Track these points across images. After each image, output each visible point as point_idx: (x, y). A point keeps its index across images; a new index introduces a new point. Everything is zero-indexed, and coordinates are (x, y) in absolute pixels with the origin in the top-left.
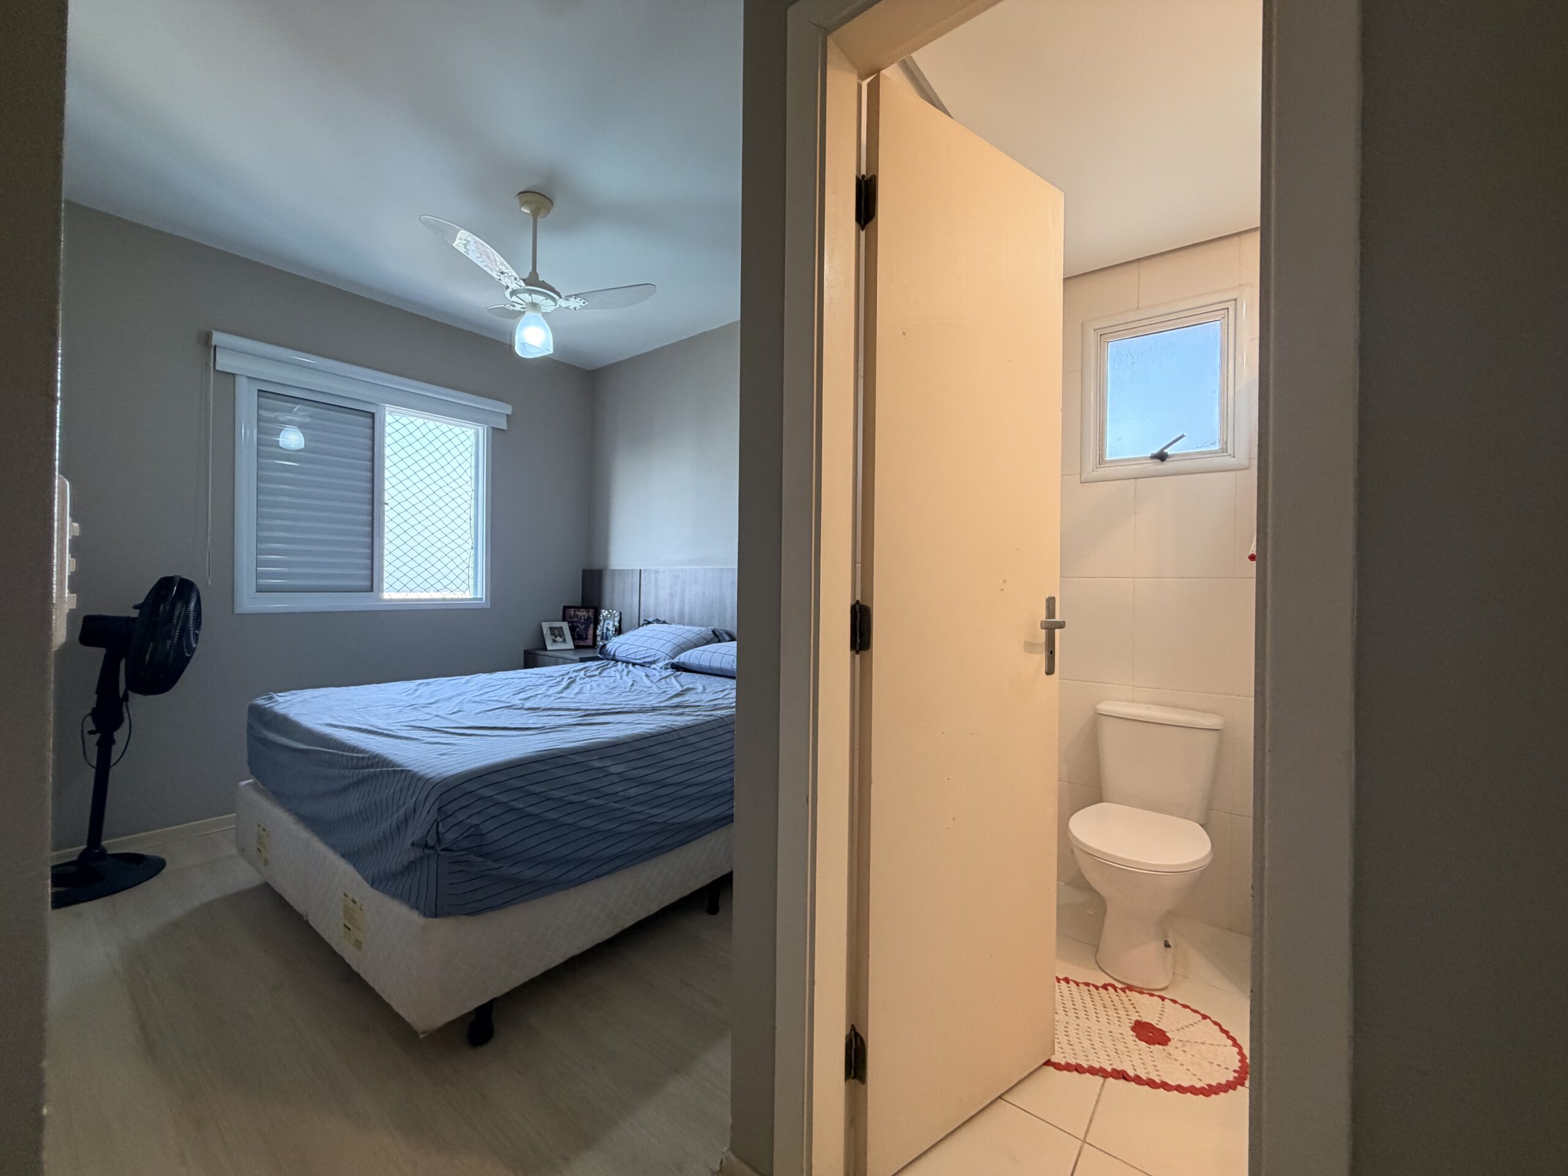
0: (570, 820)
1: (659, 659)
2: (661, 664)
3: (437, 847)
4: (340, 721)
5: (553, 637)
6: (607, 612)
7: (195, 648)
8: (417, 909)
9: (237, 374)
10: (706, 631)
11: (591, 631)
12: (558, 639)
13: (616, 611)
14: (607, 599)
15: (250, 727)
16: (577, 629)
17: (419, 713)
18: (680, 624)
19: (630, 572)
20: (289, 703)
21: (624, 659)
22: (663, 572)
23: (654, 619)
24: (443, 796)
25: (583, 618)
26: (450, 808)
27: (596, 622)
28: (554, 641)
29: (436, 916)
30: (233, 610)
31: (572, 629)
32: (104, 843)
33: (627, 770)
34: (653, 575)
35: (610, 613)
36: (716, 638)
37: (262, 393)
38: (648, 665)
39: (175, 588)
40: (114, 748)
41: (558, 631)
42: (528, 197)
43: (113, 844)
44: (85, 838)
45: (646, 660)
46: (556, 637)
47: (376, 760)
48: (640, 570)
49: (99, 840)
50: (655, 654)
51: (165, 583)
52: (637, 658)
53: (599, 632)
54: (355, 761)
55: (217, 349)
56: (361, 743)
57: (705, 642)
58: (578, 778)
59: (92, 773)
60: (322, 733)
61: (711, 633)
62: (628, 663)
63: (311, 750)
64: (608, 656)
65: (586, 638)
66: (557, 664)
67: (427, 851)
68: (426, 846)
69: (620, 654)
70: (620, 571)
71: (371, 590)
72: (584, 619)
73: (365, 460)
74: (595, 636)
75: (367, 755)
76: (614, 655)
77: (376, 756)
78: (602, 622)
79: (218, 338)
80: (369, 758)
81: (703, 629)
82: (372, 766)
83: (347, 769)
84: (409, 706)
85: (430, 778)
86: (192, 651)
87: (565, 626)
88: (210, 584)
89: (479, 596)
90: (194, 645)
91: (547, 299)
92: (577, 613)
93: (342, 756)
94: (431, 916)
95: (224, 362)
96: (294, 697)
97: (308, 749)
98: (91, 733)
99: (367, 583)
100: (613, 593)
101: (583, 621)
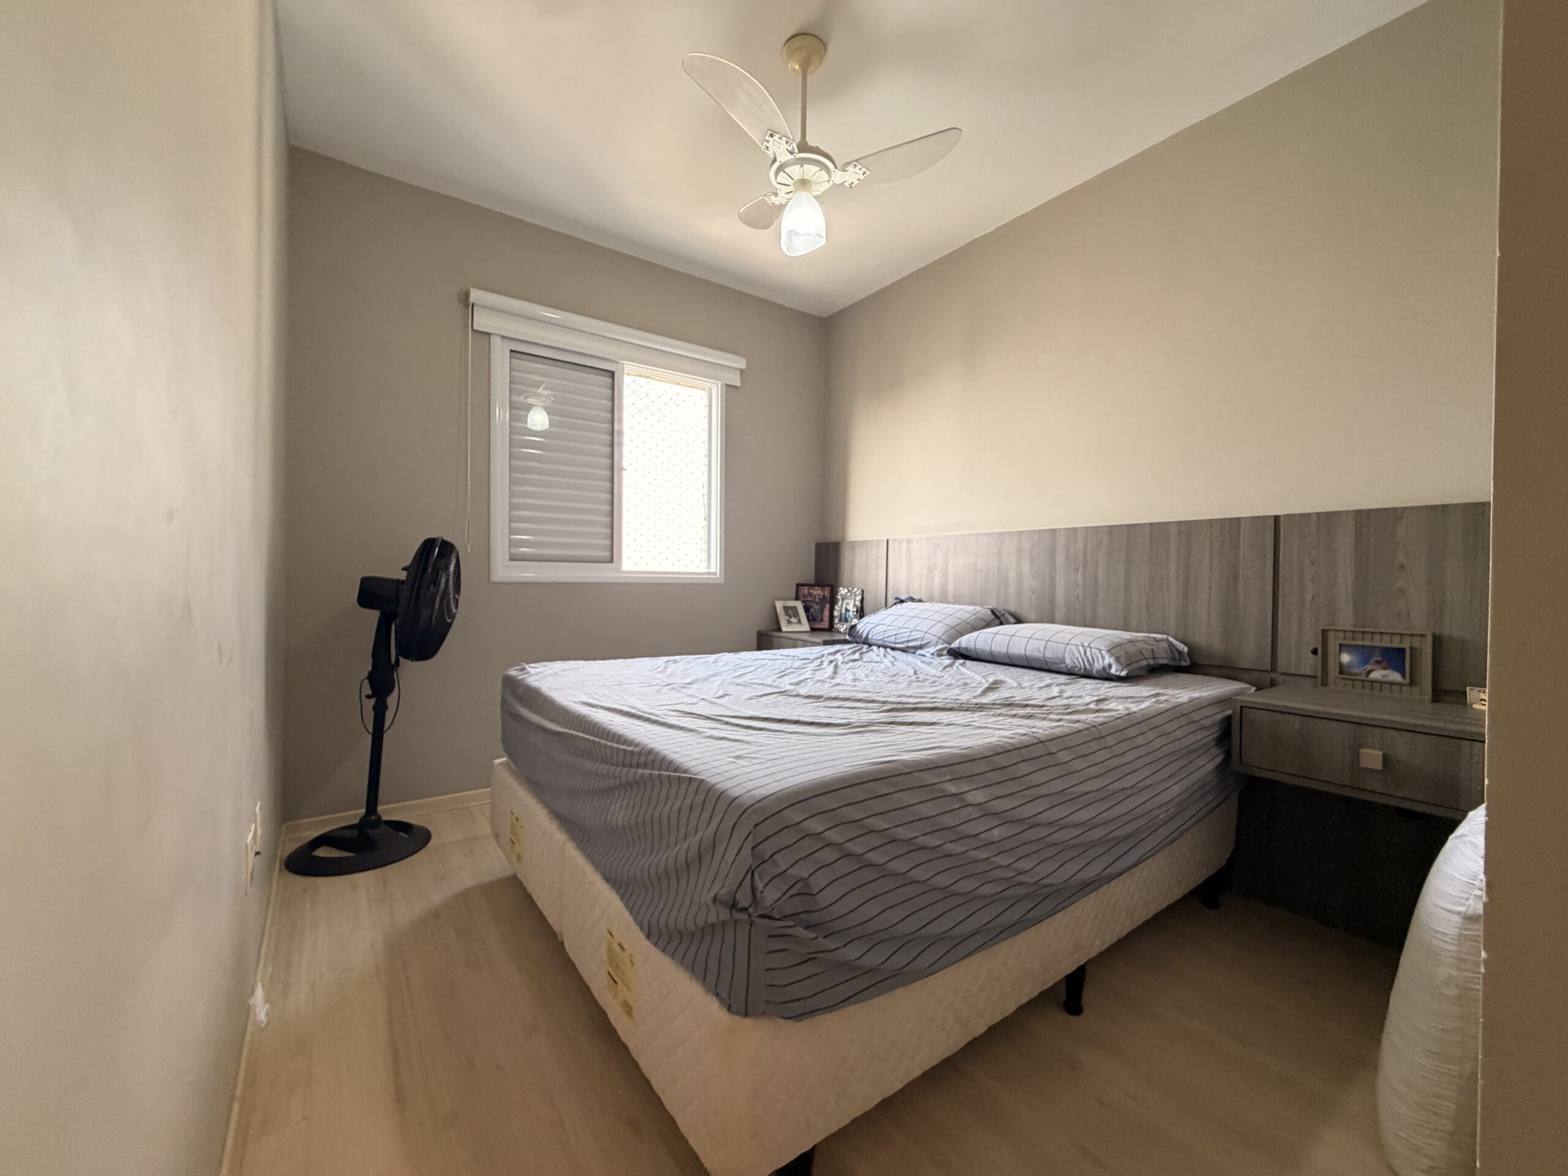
0: (919, 874)
1: (927, 644)
2: (932, 650)
3: (751, 910)
4: (595, 699)
5: (787, 617)
6: (846, 590)
7: (455, 613)
8: (717, 995)
9: (493, 334)
10: (983, 611)
11: (826, 613)
12: (793, 620)
13: (858, 589)
14: (845, 576)
15: (503, 700)
16: (812, 610)
17: (681, 695)
18: (941, 602)
19: (875, 542)
20: (541, 675)
21: (880, 642)
22: (918, 541)
23: (908, 596)
24: (758, 827)
25: (817, 597)
26: (768, 848)
27: (833, 602)
28: (789, 622)
29: (746, 1015)
30: (489, 579)
31: (807, 609)
32: (380, 808)
33: (988, 799)
34: (904, 545)
35: (849, 591)
36: (996, 619)
37: (514, 354)
38: (912, 651)
39: (437, 550)
40: (387, 713)
41: (792, 611)
42: (797, 43)
43: (388, 811)
44: (365, 803)
45: (911, 644)
46: (790, 617)
47: (651, 757)
48: (888, 541)
49: (376, 806)
50: (923, 637)
51: (429, 544)
52: (897, 641)
53: (836, 613)
54: (621, 754)
55: (475, 308)
56: (626, 730)
57: (985, 624)
58: (927, 810)
59: (369, 739)
60: (578, 713)
61: (990, 613)
62: (885, 647)
63: (568, 734)
64: (859, 640)
65: (822, 620)
66: (795, 646)
67: (737, 915)
68: (733, 906)
69: (875, 636)
70: (861, 542)
71: (611, 561)
72: (819, 598)
73: (604, 422)
74: (832, 617)
75: (637, 750)
76: (866, 638)
77: (650, 752)
78: (841, 602)
79: (476, 295)
80: (640, 754)
81: (978, 608)
82: (645, 766)
83: (612, 764)
84: (666, 685)
85: (736, 798)
86: (453, 617)
87: (799, 605)
88: (469, 550)
89: (713, 570)
90: (454, 611)
91: (821, 170)
92: (811, 591)
93: (605, 746)
94: (738, 1013)
95: (482, 321)
96: (545, 669)
97: (564, 732)
98: (368, 697)
99: (607, 554)
100: (853, 568)
101: (817, 600)
